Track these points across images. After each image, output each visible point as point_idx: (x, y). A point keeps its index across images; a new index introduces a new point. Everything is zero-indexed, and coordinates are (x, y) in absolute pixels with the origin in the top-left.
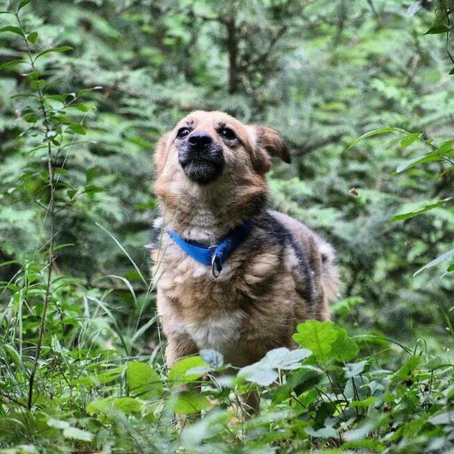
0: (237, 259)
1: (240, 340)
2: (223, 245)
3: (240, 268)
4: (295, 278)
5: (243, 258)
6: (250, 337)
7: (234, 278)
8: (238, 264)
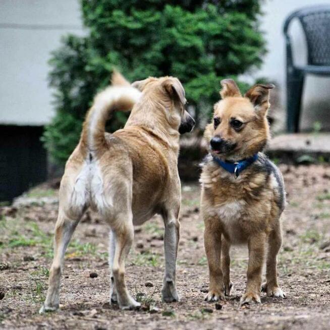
0: (246, 173)
1: (240, 219)
2: (242, 164)
3: (247, 178)
4: (274, 193)
5: (249, 173)
6: (245, 218)
7: (242, 183)
8: (246, 176)
